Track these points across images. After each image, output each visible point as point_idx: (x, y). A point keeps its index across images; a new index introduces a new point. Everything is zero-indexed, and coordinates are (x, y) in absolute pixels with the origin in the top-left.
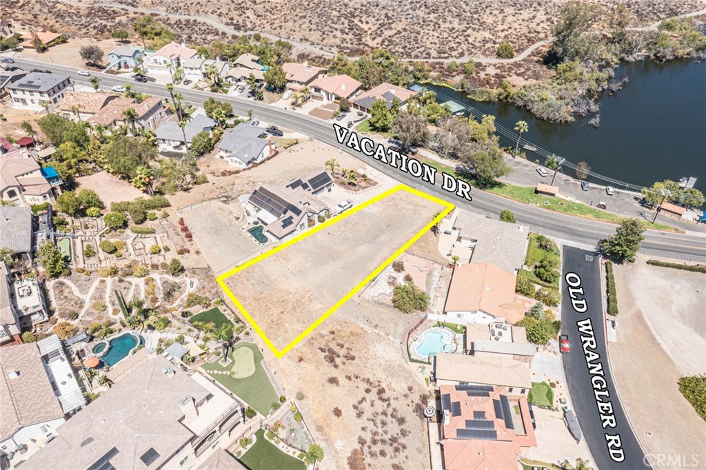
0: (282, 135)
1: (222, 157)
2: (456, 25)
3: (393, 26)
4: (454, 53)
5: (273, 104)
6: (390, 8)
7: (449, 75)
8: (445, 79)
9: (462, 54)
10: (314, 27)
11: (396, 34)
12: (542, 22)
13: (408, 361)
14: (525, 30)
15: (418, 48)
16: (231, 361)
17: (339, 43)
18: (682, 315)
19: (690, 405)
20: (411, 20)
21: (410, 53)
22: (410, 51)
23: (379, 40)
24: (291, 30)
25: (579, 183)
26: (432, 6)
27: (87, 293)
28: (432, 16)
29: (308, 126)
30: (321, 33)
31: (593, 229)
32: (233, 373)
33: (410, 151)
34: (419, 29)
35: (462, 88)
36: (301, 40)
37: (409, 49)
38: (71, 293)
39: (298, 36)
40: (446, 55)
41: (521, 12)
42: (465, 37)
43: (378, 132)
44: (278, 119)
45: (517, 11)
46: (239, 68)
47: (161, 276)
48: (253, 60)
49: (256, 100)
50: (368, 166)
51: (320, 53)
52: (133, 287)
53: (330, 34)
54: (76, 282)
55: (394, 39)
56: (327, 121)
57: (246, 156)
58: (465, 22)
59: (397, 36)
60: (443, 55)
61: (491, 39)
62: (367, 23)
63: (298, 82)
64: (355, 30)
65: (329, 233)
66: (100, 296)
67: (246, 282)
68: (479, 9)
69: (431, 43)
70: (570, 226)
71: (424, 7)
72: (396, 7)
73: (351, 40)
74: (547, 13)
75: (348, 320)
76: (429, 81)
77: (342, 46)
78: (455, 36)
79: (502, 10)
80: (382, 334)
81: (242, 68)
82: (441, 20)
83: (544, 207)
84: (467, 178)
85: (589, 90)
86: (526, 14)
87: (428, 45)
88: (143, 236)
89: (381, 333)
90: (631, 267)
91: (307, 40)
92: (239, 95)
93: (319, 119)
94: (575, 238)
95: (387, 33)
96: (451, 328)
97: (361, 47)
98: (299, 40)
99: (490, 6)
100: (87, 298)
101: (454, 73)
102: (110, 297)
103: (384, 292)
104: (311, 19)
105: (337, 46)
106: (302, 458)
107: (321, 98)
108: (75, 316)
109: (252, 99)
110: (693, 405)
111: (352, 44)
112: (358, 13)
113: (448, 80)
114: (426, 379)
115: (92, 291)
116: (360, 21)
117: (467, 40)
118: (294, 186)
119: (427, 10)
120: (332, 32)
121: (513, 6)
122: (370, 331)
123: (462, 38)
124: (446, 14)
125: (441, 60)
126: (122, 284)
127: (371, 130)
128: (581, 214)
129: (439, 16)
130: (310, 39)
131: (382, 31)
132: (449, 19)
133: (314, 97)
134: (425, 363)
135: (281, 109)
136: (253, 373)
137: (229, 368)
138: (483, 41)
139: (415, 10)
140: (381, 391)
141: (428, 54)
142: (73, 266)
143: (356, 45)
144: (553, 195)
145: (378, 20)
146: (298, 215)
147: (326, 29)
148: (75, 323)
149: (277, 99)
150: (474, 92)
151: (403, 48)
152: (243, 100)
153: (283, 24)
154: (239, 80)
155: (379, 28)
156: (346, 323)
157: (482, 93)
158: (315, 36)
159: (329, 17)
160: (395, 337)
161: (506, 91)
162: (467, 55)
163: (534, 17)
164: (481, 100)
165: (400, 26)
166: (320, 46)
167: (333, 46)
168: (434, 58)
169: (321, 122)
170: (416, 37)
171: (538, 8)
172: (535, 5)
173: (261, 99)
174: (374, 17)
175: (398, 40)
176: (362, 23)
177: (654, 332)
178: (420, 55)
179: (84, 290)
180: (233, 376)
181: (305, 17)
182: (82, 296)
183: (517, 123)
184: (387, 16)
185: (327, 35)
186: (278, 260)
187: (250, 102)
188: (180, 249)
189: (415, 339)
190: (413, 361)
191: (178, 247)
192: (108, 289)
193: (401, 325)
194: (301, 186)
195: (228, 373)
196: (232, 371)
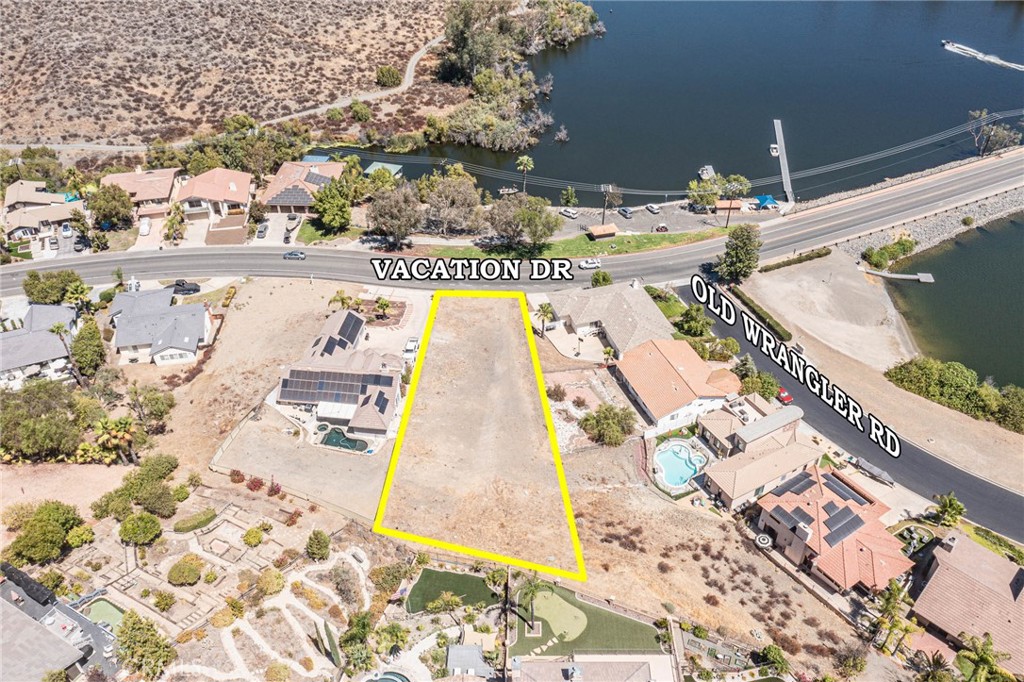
0: (198, 291)
1: (133, 361)
2: (291, 57)
3: (201, 79)
4: (321, 97)
5: (132, 249)
6: (179, 55)
7: (339, 130)
8: (338, 136)
9: (333, 97)
10: (73, 112)
11: (215, 91)
12: (398, 28)
13: (674, 501)
14: (385, 46)
15: (264, 103)
16: (540, 623)
17: (134, 127)
18: (829, 311)
19: (917, 396)
20: (223, 66)
21: (257, 113)
22: (255, 110)
23: (192, 107)
24: (35, 127)
25: (615, 211)
26: (242, 38)
27: (233, 666)
28: (252, 53)
29: (223, 261)
30: (92, 119)
31: (682, 258)
32: (561, 637)
33: (402, 244)
34: (246, 76)
35: (370, 142)
36: (64, 138)
37: (252, 107)
39: (55, 133)
40: (311, 103)
41: (364, 20)
42: (316, 71)
43: (335, 234)
44: (166, 268)
45: (358, 22)
46: (22, 209)
47: (304, 573)
48: (37, 190)
49: (95, 252)
50: (366, 287)
51: (114, 150)
52: (287, 614)
53: (109, 116)
54: (197, 660)
55: (217, 99)
56: (245, 244)
57: (186, 340)
58: (303, 51)
59: (219, 93)
60: (308, 104)
61: (354, 67)
62: (154, 85)
63: (153, 201)
64: (145, 100)
65: (438, 393)
66: (257, 656)
67: (415, 513)
68: (307, 28)
69: (279, 92)
70: (660, 264)
71: (230, 43)
72: (187, 51)
73: (149, 117)
74: (396, 16)
76: (314, 145)
77: (141, 129)
78: (302, 72)
79: (337, 24)
80: (618, 486)
81: (28, 209)
82: (267, 55)
83: (613, 253)
84: (503, 253)
85: (522, 101)
86: (372, 23)
87: (277, 95)
88: (204, 529)
89: (616, 486)
90: (750, 283)
91: (76, 136)
92: (58, 254)
93: (232, 246)
94: (675, 275)
95: (199, 94)
96: (676, 436)
97: (173, 123)
98: (61, 140)
99: (319, 22)
100: (243, 672)
101: (344, 125)
102: (273, 648)
103: (571, 434)
104: (59, 100)
105: (135, 133)
106: (766, 674)
107: (206, 215)
109: (87, 252)
110: (919, 394)
111: (155, 123)
112: (130, 74)
113: (344, 136)
114: (711, 510)
115: (236, 657)
116: (141, 85)
117: (323, 75)
118: (329, 349)
119: (239, 46)
120: (111, 112)
121: (348, 15)
122: (605, 491)
123: (313, 73)
124: (269, 45)
125: (312, 112)
126: (266, 619)
127: (325, 235)
128: (656, 245)
129: (261, 50)
130: (81, 133)
131: (187, 92)
132: (278, 51)
133: (191, 217)
134: (692, 492)
135: (155, 252)
136: (586, 623)
137: (548, 634)
138: (345, 71)
139: (220, 50)
140: (706, 549)
141: (285, 108)
143: (163, 122)
144: (613, 235)
145: (170, 77)
146: (390, 385)
147: (96, 110)
149: (131, 238)
150: (391, 143)
151: (241, 109)
152: (71, 260)
153: (11, 120)
154: (37, 231)
155: (179, 89)
157: (403, 141)
158: (86, 125)
159: (89, 91)
160: (632, 482)
161: (435, 129)
162: (340, 96)
163: (384, 25)
164: (407, 150)
165: (214, 78)
166: (106, 140)
167: (127, 135)
168: (297, 111)
169: (237, 249)
170: (250, 88)
171: (381, 11)
172: (375, 8)
173: (105, 247)
174: (160, 74)
175: (225, 100)
176: (146, 87)
177: (824, 342)
178: (274, 112)
179: (224, 665)
180: (566, 640)
181: (45, 100)
183: (518, 161)
184: (181, 68)
185: (105, 119)
186: (422, 460)
187: (88, 258)
188: (283, 518)
189: (654, 472)
190: (677, 497)
191: (276, 516)
192: (258, 639)
193: (625, 463)
194: (337, 346)
195: (555, 640)
196: (557, 634)
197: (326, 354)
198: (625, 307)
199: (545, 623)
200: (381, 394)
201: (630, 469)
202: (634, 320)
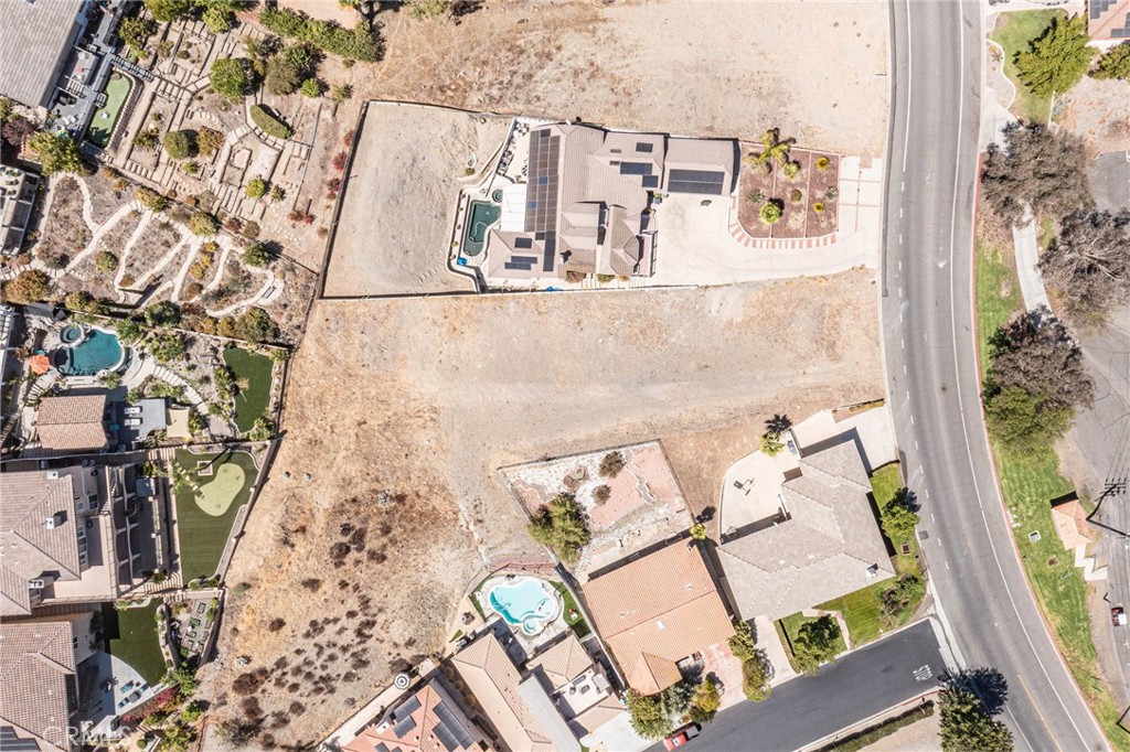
13: (466, 595)
16: (212, 474)
27: (103, 222)
32: (199, 494)
38: (79, 212)
47: (234, 248)
52: (177, 248)
54: (96, 191)
66: (120, 239)
67: (356, 334)
75: (450, 488)
80: (476, 536)
89: (475, 534)
96: (566, 605)
100: (99, 231)
102: (133, 249)
103: (545, 486)
108: (63, 261)
114: (459, 632)
115: (112, 221)
118: (630, 168)
122: (462, 522)
126: (163, 232)
134: (482, 615)
136: (218, 514)
137: (203, 481)
140: (370, 624)
142: (106, 156)
148: (57, 275)
156: (443, 488)
160: (487, 552)
179: (100, 214)
180: (197, 497)
182: (91, 225)
186: (441, 326)
188: (300, 206)
189: (508, 576)
190: (472, 598)
191: (302, 198)
192: (137, 233)
193: (513, 545)
194: (641, 176)
195: (196, 487)
196: (201, 489)
197: (618, 168)
198: (811, 557)
199: (210, 479)
200: (534, 260)
201: (506, 550)
202: (781, 568)
